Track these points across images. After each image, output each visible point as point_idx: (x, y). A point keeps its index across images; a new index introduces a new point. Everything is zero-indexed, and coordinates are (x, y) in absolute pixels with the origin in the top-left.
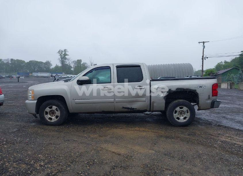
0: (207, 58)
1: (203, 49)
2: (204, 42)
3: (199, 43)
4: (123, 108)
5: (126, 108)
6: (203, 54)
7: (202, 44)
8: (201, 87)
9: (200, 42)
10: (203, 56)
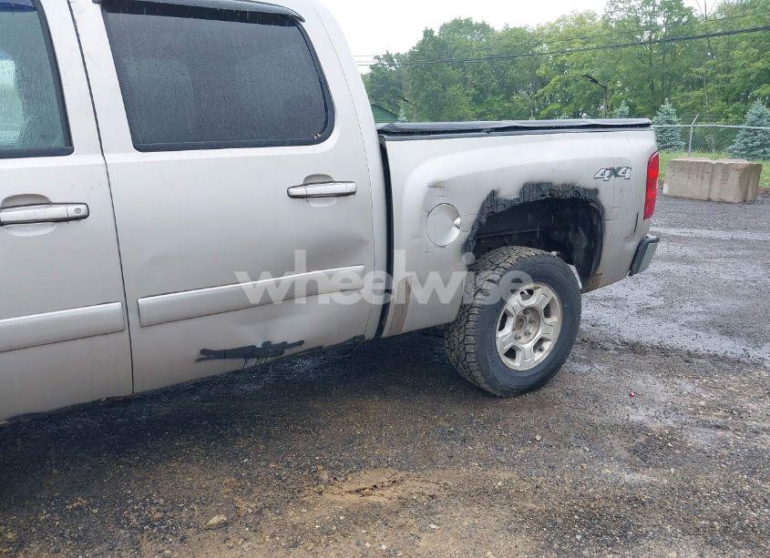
4: (207, 354)
5: (225, 354)
8: (614, 172)
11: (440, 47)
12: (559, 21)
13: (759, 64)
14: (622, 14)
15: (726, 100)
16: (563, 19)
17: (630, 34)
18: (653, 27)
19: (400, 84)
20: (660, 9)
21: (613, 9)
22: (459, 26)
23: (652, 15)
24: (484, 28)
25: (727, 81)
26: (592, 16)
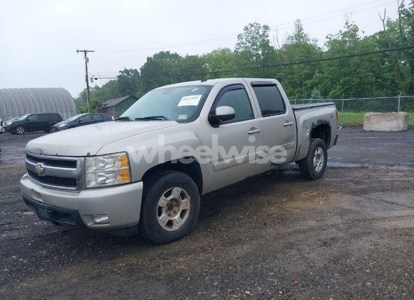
0: (96, 79)
1: (86, 63)
2: (85, 52)
3: (78, 51)
4: (272, 164)
5: (275, 164)
6: (87, 73)
7: (83, 53)
8: (332, 117)
9: (81, 51)
10: (87, 76)
11: (156, 66)
12: (213, 52)
13: (305, 71)
14: (243, 49)
15: (293, 87)
16: (215, 51)
17: (247, 59)
18: (258, 56)
19: (135, 85)
20: (260, 47)
21: (239, 47)
22: (163, 55)
23: (256, 50)
24: (176, 56)
25: (293, 78)
26: (229, 50)
